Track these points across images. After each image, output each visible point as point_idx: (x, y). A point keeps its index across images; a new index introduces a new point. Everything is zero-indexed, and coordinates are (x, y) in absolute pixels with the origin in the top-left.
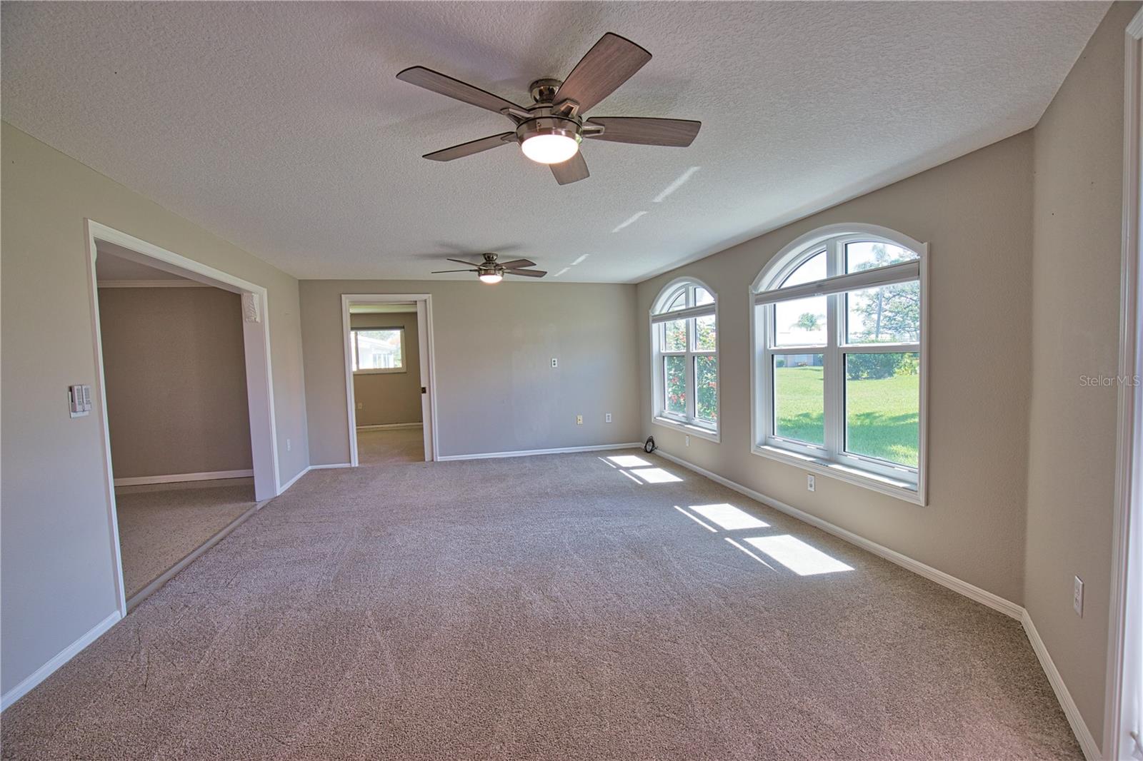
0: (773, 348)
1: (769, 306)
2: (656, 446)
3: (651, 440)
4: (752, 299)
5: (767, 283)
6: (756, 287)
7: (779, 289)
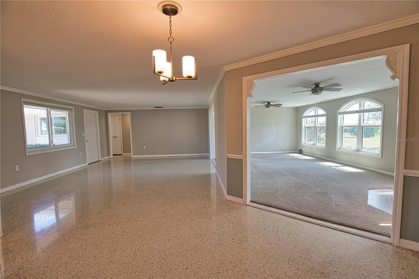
0: (343, 125)
1: (342, 115)
2: (302, 152)
3: (301, 150)
4: (337, 113)
5: (342, 110)
6: (339, 111)
7: (345, 112)
